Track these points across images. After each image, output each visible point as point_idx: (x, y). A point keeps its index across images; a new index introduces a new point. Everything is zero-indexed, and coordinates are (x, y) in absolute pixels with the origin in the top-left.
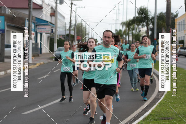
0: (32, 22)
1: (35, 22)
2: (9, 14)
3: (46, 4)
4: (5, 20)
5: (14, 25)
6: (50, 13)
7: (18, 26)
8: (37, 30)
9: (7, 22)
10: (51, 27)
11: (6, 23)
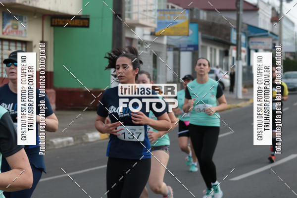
0: (241, 32)
1: (247, 32)
2: (205, 19)
3: (264, 3)
4: (200, 29)
5: (213, 37)
6: (270, 17)
7: (220, 38)
8: (250, 44)
9: (202, 33)
10: (273, 40)
11: (200, 34)
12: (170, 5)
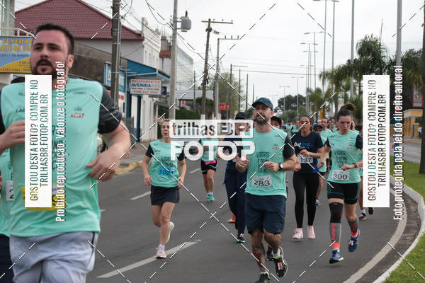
0: (119, 70)
1: (125, 70)
3: (152, 31)
6: (159, 50)
8: (131, 87)
10: (163, 83)
12: (19, 30)
